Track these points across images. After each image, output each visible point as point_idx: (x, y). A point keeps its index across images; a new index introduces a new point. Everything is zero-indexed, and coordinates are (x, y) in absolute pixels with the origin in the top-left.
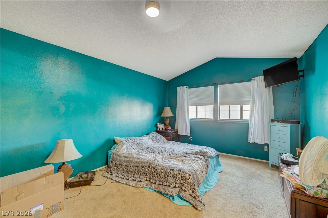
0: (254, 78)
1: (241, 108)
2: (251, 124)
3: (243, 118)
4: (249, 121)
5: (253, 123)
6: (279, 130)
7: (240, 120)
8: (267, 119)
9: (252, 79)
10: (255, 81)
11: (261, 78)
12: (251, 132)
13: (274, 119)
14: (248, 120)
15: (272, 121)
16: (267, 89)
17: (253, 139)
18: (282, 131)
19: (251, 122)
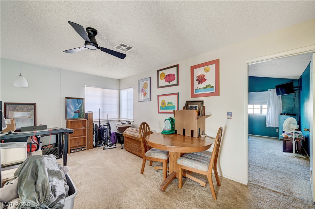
1: (261, 107)
3: (263, 113)
4: (266, 115)
5: (269, 116)
6: (284, 119)
7: (261, 114)
8: (278, 113)
9: (269, 90)
10: (271, 91)
11: (275, 90)
12: (267, 121)
13: (282, 113)
15: (281, 114)
16: (278, 96)
17: (269, 125)
19: (267, 115)
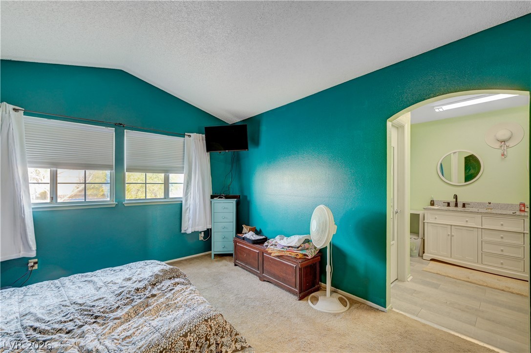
0: (189, 134)
1: (167, 179)
2: (186, 204)
3: (171, 196)
4: (183, 200)
6: (224, 208)
9: (186, 134)
10: (191, 138)
11: (199, 137)
12: (187, 217)
13: (213, 194)
14: (181, 198)
15: (212, 197)
17: (193, 227)
18: (227, 208)
